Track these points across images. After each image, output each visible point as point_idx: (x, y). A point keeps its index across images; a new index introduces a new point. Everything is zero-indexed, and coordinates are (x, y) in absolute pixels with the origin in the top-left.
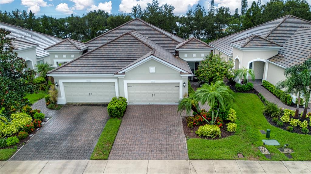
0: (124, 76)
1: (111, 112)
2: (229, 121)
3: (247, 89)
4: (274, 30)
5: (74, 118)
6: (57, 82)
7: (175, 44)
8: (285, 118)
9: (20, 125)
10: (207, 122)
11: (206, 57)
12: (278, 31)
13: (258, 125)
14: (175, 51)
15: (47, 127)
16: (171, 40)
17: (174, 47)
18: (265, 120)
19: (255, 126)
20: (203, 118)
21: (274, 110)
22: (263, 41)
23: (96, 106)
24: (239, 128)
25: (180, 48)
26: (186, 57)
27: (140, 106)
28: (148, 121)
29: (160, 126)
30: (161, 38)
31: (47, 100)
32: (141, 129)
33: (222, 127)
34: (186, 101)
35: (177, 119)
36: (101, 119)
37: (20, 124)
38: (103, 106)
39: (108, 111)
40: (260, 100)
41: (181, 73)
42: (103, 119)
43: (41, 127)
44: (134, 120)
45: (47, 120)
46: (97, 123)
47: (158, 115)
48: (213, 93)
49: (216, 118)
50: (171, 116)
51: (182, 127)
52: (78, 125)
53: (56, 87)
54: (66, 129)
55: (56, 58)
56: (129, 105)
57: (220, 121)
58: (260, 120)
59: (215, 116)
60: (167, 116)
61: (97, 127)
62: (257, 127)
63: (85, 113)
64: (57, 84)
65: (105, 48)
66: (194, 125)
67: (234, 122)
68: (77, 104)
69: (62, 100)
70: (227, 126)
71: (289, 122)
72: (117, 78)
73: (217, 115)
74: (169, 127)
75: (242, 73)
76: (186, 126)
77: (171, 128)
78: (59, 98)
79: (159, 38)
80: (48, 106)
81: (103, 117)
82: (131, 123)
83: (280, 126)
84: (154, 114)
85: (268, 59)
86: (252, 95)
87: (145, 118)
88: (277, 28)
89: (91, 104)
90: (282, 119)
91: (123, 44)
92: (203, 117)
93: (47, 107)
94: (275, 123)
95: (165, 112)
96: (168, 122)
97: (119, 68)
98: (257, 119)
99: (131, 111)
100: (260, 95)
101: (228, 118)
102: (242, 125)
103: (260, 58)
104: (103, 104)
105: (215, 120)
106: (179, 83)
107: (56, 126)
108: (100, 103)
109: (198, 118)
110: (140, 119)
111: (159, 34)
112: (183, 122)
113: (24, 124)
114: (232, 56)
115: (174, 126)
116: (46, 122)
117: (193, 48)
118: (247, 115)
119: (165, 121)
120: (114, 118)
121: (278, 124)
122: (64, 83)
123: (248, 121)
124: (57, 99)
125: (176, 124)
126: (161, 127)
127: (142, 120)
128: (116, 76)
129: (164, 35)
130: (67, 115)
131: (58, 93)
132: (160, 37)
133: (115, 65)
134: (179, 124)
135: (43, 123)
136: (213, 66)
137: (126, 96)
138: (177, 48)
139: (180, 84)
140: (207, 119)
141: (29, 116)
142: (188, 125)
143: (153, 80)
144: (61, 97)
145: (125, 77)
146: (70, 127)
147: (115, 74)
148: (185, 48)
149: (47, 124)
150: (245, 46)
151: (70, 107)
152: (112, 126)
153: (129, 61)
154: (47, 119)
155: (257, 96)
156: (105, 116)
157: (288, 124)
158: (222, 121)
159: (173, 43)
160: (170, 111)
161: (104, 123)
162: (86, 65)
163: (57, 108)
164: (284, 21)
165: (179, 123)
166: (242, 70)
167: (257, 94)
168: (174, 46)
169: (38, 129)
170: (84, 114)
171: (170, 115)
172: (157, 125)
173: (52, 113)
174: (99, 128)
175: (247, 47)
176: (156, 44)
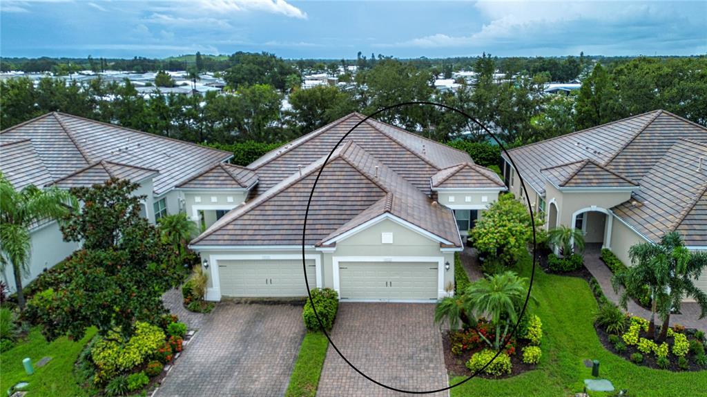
0: (334, 249)
1: (310, 321)
2: (528, 342)
3: (569, 267)
4: (628, 145)
5: (241, 332)
6: (207, 259)
7: (430, 172)
8: (630, 336)
9: (147, 348)
10: (487, 343)
11: (492, 204)
12: (635, 147)
13: (581, 349)
14: (431, 191)
15: (193, 351)
16: (423, 163)
17: (429, 179)
18: (594, 338)
19: (575, 351)
20: (480, 337)
21: (614, 318)
22: (601, 173)
23: (279, 304)
24: (545, 354)
25: (441, 186)
26: (452, 203)
27: (362, 306)
28: (379, 340)
29: (401, 351)
30: (404, 159)
31: (187, 292)
32: (366, 355)
33: (515, 353)
34: (450, 305)
35: (433, 334)
36: (291, 335)
37: (146, 346)
38: (291, 304)
39: (304, 320)
40: (592, 294)
41: (442, 245)
42: (295, 335)
43: (182, 350)
44: (352, 337)
45: (192, 336)
46: (284, 343)
47: (398, 326)
48: (496, 295)
49: (504, 335)
50: (422, 329)
51: (442, 352)
52: (249, 347)
53: (204, 269)
54: (229, 355)
55: (198, 203)
56: (341, 303)
57: (511, 343)
58: (586, 338)
59: (502, 332)
60: (414, 328)
61: (285, 350)
62: (580, 352)
63: (260, 321)
64: (205, 264)
65: (296, 190)
66: (464, 350)
67: (536, 345)
68: (243, 301)
69: (214, 293)
70: (523, 352)
71: (636, 345)
72: (321, 252)
73: (506, 330)
74: (418, 352)
75: (561, 236)
76: (448, 351)
77: (422, 356)
78: (209, 289)
79: (400, 159)
80: (189, 306)
81: (294, 329)
82: (347, 343)
83: (621, 353)
84: (389, 324)
85: (611, 209)
86: (578, 283)
87: (372, 333)
88: (634, 139)
89: (268, 300)
90: (625, 337)
91: (331, 182)
92: (480, 333)
93: (186, 307)
94: (611, 345)
95: (411, 319)
96: (417, 341)
97: (325, 232)
98: (580, 336)
99: (346, 316)
100: (594, 282)
101: (527, 334)
102: (552, 349)
103: (595, 207)
104: (293, 299)
105: (502, 340)
106: (437, 263)
107: (210, 349)
108: (286, 298)
109: (472, 336)
110: (363, 335)
111: (398, 149)
112: (443, 341)
113: (154, 346)
114: (543, 195)
115: (427, 350)
116: (189, 339)
117: (465, 185)
118: (565, 326)
119: (411, 340)
120: (316, 332)
121: (617, 348)
122: (218, 261)
123: (564, 340)
124: (205, 290)
125: (430, 347)
126: (403, 353)
127: (367, 337)
128: (318, 249)
129: (409, 153)
130: (227, 325)
131: (208, 281)
132: (401, 156)
133: (317, 227)
134: (436, 347)
135: (185, 343)
136: (504, 223)
137: (337, 288)
138: (435, 187)
139: (439, 264)
140: (488, 337)
141: (160, 329)
142: (453, 349)
143: (387, 257)
144: (212, 286)
145: (335, 252)
146: (236, 351)
147: (317, 246)
148: (449, 185)
149: (192, 343)
150: (567, 183)
151: (229, 307)
152: (313, 350)
153: (343, 217)
154: (191, 333)
155: (587, 284)
156: (298, 327)
157: (634, 348)
158: (515, 341)
159: (427, 169)
160: (419, 318)
161: (296, 342)
162: (262, 227)
163: (206, 310)
164: (650, 124)
165: (437, 344)
166: (561, 232)
167: (589, 280)
168: (428, 176)
169: (178, 354)
170: (257, 323)
171: (419, 328)
172: (396, 348)
173: (196, 320)
174: (288, 353)
175: (571, 185)
176: (394, 173)
